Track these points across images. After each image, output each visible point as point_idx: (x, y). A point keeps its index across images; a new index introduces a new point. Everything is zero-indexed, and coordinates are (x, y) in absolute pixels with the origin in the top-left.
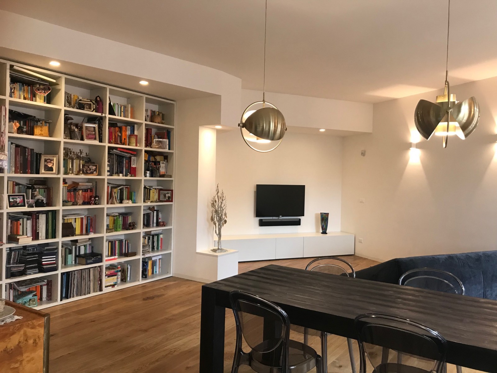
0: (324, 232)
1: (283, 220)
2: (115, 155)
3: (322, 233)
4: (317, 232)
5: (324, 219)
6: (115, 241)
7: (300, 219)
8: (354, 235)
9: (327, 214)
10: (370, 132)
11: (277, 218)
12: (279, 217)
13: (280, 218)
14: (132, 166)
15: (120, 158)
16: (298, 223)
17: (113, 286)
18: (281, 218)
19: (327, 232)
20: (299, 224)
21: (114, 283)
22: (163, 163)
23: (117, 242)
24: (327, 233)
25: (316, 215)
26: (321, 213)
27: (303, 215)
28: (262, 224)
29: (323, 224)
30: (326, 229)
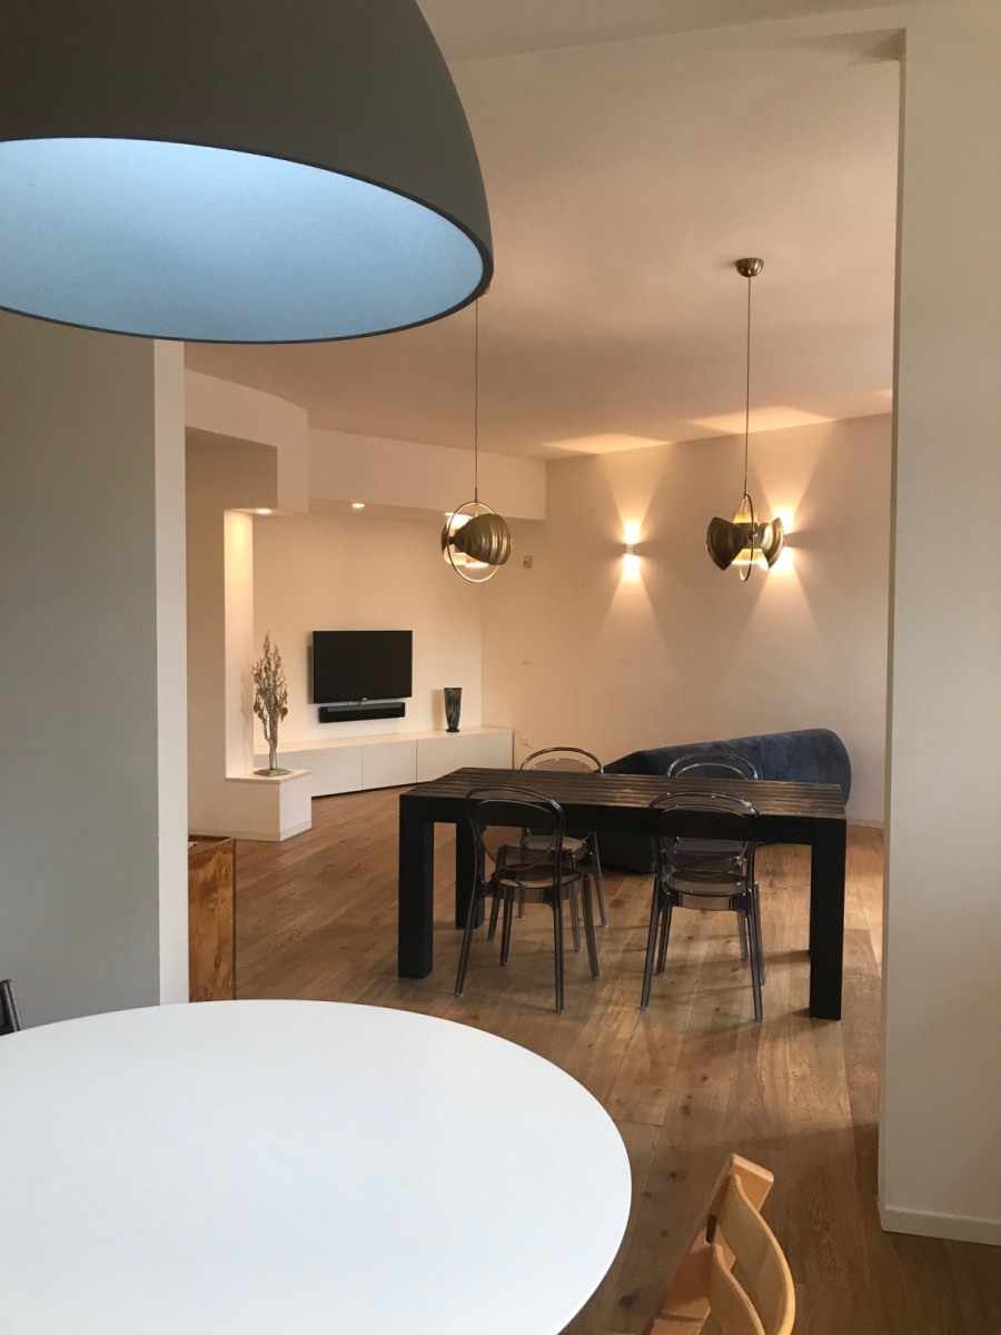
0: (453, 728)
1: (370, 708)
3: (448, 731)
4: (437, 728)
5: (452, 699)
7: (403, 704)
8: (511, 732)
9: (459, 690)
11: (356, 703)
12: (361, 700)
13: (363, 703)
16: (399, 712)
18: (366, 702)
19: (459, 727)
20: (402, 715)
24: (458, 731)
25: (435, 693)
26: (446, 689)
27: (410, 695)
28: (326, 717)
29: (451, 711)
30: (456, 722)
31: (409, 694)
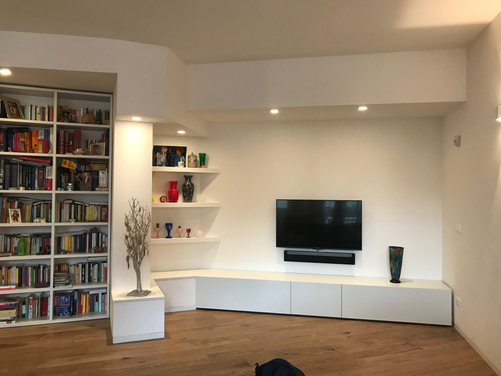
0: (395, 279)
2: (20, 164)
3: (392, 281)
6: (27, 268)
7: (354, 255)
8: (451, 291)
9: (402, 249)
10: (464, 101)
14: (47, 178)
15: (28, 168)
16: (351, 261)
17: (9, 321)
19: (400, 280)
20: (353, 263)
21: (11, 318)
22: (103, 173)
23: (30, 268)
24: (399, 282)
26: (390, 247)
28: (288, 258)
31: (359, 248)
